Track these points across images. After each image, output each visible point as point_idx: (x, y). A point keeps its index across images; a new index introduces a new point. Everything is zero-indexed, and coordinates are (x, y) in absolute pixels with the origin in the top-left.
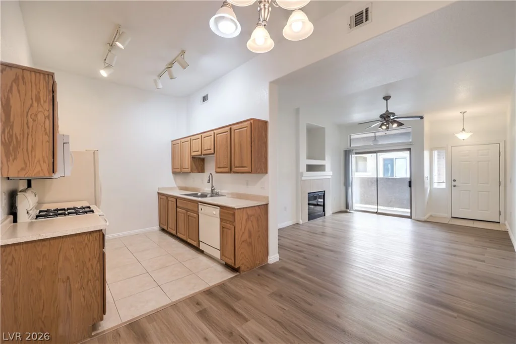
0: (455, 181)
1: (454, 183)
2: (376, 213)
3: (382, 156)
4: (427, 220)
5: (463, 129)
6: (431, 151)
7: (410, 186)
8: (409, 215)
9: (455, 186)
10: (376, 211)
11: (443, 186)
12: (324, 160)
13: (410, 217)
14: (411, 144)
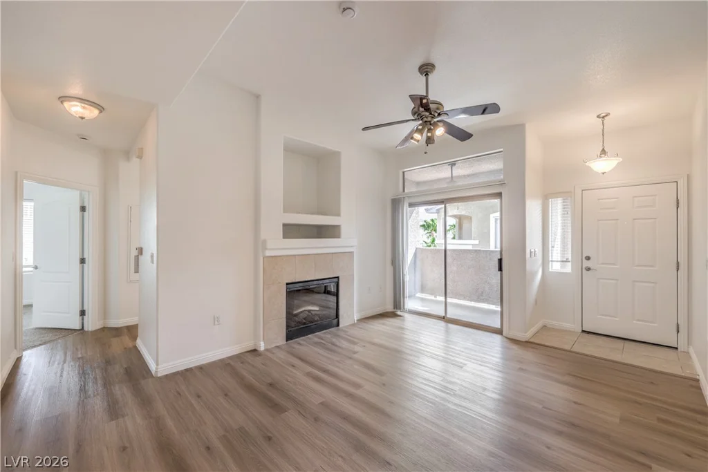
0: (588, 258)
1: (586, 264)
2: (443, 318)
3: (453, 209)
4: (531, 340)
5: (603, 152)
6: (546, 198)
7: (500, 269)
8: (498, 326)
9: (588, 269)
10: (443, 314)
11: (568, 269)
12: (338, 215)
13: (499, 332)
14: (502, 184)
